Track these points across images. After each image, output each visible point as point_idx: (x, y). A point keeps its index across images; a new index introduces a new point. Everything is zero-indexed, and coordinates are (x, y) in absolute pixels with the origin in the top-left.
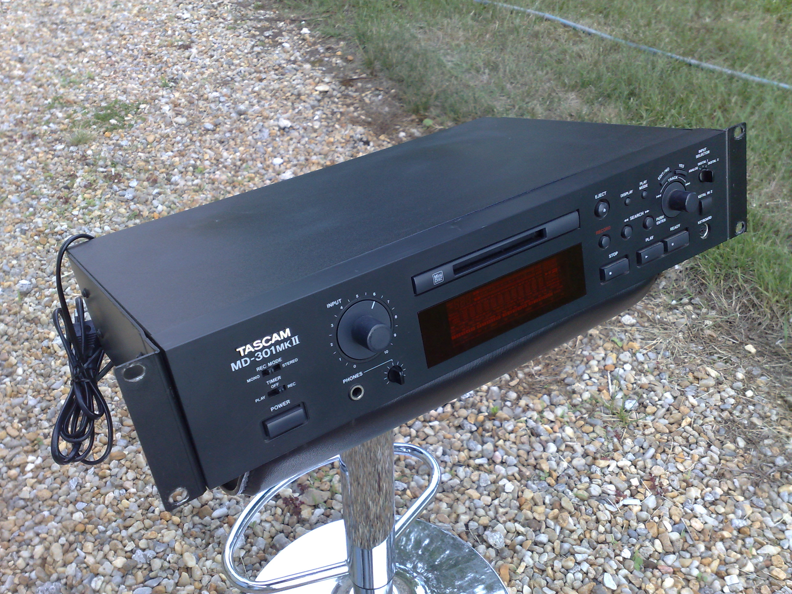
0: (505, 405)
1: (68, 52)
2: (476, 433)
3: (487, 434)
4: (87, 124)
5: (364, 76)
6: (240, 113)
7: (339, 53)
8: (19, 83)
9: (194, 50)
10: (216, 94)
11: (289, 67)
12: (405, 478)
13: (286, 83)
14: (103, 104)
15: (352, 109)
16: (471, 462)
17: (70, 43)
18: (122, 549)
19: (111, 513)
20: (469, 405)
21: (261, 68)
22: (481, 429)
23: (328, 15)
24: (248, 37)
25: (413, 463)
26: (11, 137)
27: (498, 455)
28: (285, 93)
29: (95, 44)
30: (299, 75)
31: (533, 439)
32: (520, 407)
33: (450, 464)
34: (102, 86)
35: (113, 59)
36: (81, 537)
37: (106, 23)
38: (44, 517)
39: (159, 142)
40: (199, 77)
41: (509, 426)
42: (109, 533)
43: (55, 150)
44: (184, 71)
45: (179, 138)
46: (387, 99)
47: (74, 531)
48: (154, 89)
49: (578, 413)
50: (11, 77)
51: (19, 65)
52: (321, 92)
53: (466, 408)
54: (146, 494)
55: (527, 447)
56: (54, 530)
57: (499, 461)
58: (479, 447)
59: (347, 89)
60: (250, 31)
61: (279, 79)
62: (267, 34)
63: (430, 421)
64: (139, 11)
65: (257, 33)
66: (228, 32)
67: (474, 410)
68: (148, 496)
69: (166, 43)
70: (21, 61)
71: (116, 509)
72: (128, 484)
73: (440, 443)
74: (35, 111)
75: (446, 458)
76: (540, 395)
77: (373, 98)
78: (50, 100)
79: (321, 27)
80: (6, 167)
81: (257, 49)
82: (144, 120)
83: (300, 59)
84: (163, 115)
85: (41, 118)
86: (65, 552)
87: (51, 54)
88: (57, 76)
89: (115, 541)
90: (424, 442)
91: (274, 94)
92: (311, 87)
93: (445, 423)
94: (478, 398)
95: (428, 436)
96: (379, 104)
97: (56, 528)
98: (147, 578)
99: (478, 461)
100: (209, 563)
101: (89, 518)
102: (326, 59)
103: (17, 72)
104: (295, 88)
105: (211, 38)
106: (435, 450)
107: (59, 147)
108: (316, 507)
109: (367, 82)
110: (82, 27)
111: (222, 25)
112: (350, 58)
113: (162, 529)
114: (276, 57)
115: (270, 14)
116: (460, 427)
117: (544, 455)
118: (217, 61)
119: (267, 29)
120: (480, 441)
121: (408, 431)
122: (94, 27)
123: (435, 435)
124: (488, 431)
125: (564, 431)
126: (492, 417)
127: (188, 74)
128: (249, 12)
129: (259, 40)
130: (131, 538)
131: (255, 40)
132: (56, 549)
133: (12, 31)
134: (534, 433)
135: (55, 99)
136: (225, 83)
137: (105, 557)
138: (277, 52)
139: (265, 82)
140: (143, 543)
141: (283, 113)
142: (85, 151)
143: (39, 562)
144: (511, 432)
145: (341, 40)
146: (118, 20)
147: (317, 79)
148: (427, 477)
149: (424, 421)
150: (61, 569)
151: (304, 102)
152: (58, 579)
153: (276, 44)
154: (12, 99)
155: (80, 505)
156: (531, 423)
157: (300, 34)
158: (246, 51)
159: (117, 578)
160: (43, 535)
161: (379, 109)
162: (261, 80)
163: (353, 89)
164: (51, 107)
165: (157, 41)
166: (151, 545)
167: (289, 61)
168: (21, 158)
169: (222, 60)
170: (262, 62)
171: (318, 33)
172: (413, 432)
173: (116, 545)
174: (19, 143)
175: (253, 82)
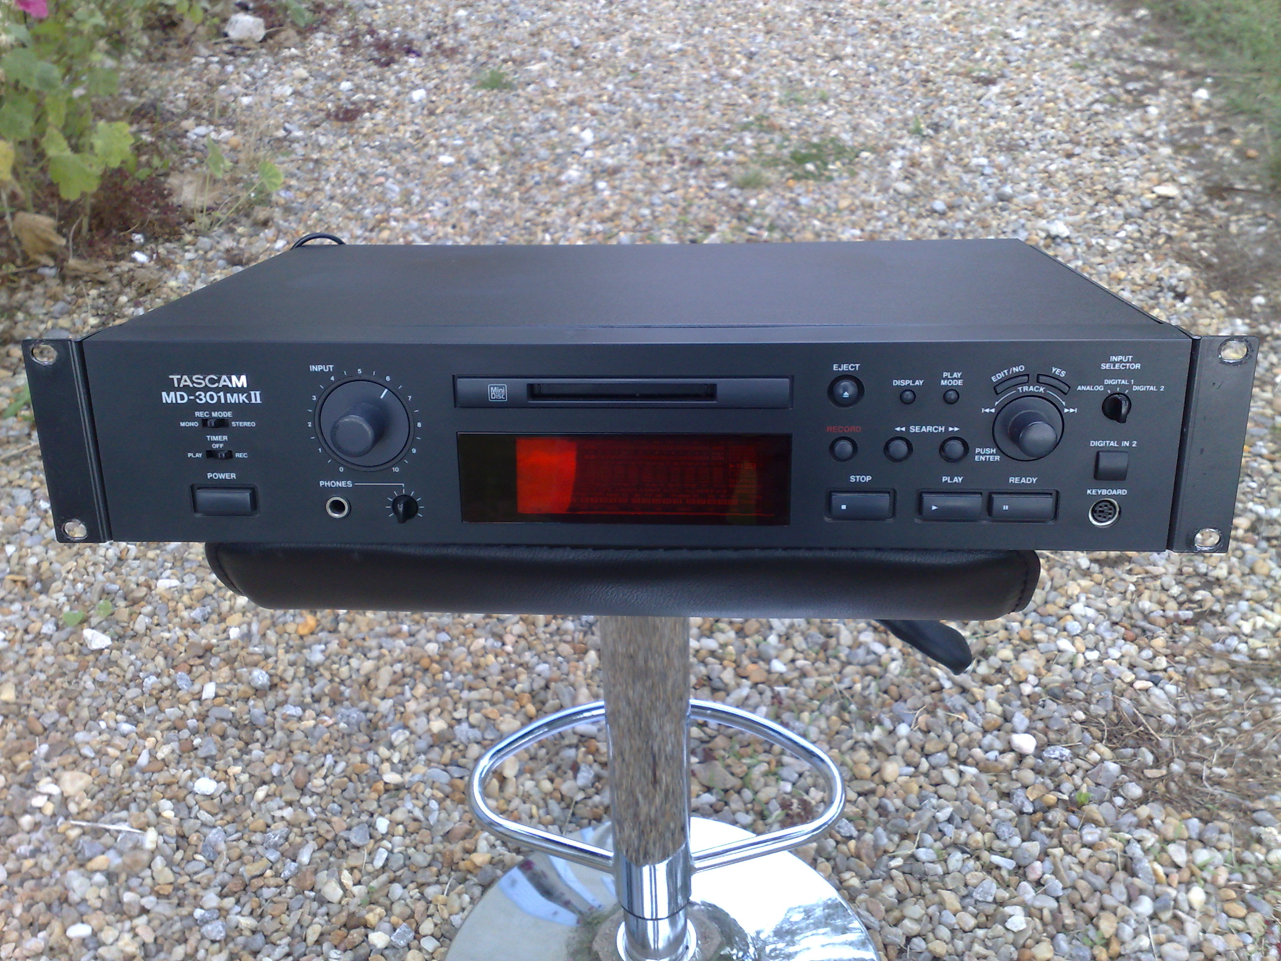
0: (1111, 801)
1: (819, 57)
2: (1026, 818)
3: (1044, 828)
4: (773, 162)
5: (1258, 187)
6: (1002, 198)
7: (1237, 141)
8: (728, 86)
9: (995, 89)
10: (984, 161)
11: (1132, 145)
12: (862, 822)
13: (1107, 170)
14: (815, 140)
15: (1194, 235)
16: (985, 855)
17: (829, 45)
18: (450, 713)
19: (468, 663)
20: (1048, 772)
21: (1083, 139)
22: (1039, 815)
23: (1255, 75)
24: (1097, 85)
25: (891, 808)
26: (671, 156)
27: (1037, 868)
28: (1093, 184)
29: (861, 51)
30: (1142, 161)
31: (1121, 875)
32: (1135, 815)
33: (947, 840)
34: (830, 113)
35: (872, 78)
36: (419, 673)
37: (897, 25)
38: (400, 631)
39: (852, 212)
40: (976, 130)
41: (1091, 834)
42: (450, 685)
43: (712, 188)
44: (960, 117)
45: (884, 213)
46: (1271, 235)
47: (416, 663)
48: (899, 133)
49: (1237, 876)
50: (723, 76)
51: (744, 62)
52: (1159, 197)
53: (1038, 771)
54: (522, 661)
55: (1099, 882)
56: (398, 651)
57: (1033, 876)
58: (1017, 841)
59: (1211, 201)
60: (1106, 76)
61: (1102, 161)
62: (1131, 86)
63: (965, 763)
64: (954, 18)
65: (1116, 82)
66: (1070, 72)
67: (1048, 781)
68: (521, 665)
69: (962, 70)
70: (751, 56)
71: (475, 661)
72: (509, 639)
73: (958, 803)
74: (723, 129)
75: (949, 829)
76: (1187, 814)
77: (1248, 228)
78: (751, 118)
79: (1233, 94)
80: (640, 195)
81: (1098, 107)
82: (853, 174)
83: (1161, 136)
84: (884, 176)
85: (724, 140)
86: (393, 683)
87: (795, 55)
88: (782, 87)
89: (448, 699)
90: (932, 789)
91: (1077, 181)
92: (1147, 185)
93: (985, 778)
94: (1069, 767)
95: (944, 782)
96: (1252, 239)
97: (402, 650)
98: (454, 763)
99: (996, 859)
100: (529, 785)
101: (442, 656)
102: (1208, 147)
103: (736, 72)
104: (1118, 180)
105: (1035, 77)
106: (939, 808)
107: (721, 185)
108: (709, 790)
109: (1256, 200)
110: (859, 25)
111: (1067, 59)
112: (1252, 153)
113: (508, 712)
114: (1121, 124)
115: (1163, 56)
116: (1007, 795)
117: (1122, 910)
118: (1021, 112)
119: (1137, 78)
120: (1026, 833)
121: (916, 760)
122: (876, 26)
123: (957, 787)
124: (1049, 824)
125: (1188, 891)
126: (1073, 806)
127: (964, 121)
128: (1127, 47)
129: (1112, 94)
130: (468, 705)
131: (1104, 92)
132: (385, 675)
133: (766, 13)
134: (1129, 867)
135: (760, 119)
136: (1011, 148)
137: (428, 712)
138: (1129, 118)
139: (1075, 160)
140: (475, 718)
141: (1070, 214)
142: (747, 199)
143: (362, 679)
144: (1090, 846)
145: (1256, 120)
146: (916, 24)
147: (1167, 175)
148: (896, 838)
149: (956, 758)
150: (376, 700)
151: (1120, 205)
152: (366, 711)
153: (1138, 104)
154: (708, 107)
155: (444, 637)
156: (1136, 850)
157: (1190, 97)
158: (1078, 106)
159: (422, 744)
160: (385, 651)
161: (1246, 249)
162: (1069, 156)
163: (1223, 204)
164: (746, 127)
165: (951, 64)
166: (483, 725)
167: (1140, 137)
168: (666, 187)
169: (1030, 113)
170: (1093, 127)
171: (1219, 101)
172: (925, 765)
173: (446, 703)
174: (676, 167)
175: (1054, 156)
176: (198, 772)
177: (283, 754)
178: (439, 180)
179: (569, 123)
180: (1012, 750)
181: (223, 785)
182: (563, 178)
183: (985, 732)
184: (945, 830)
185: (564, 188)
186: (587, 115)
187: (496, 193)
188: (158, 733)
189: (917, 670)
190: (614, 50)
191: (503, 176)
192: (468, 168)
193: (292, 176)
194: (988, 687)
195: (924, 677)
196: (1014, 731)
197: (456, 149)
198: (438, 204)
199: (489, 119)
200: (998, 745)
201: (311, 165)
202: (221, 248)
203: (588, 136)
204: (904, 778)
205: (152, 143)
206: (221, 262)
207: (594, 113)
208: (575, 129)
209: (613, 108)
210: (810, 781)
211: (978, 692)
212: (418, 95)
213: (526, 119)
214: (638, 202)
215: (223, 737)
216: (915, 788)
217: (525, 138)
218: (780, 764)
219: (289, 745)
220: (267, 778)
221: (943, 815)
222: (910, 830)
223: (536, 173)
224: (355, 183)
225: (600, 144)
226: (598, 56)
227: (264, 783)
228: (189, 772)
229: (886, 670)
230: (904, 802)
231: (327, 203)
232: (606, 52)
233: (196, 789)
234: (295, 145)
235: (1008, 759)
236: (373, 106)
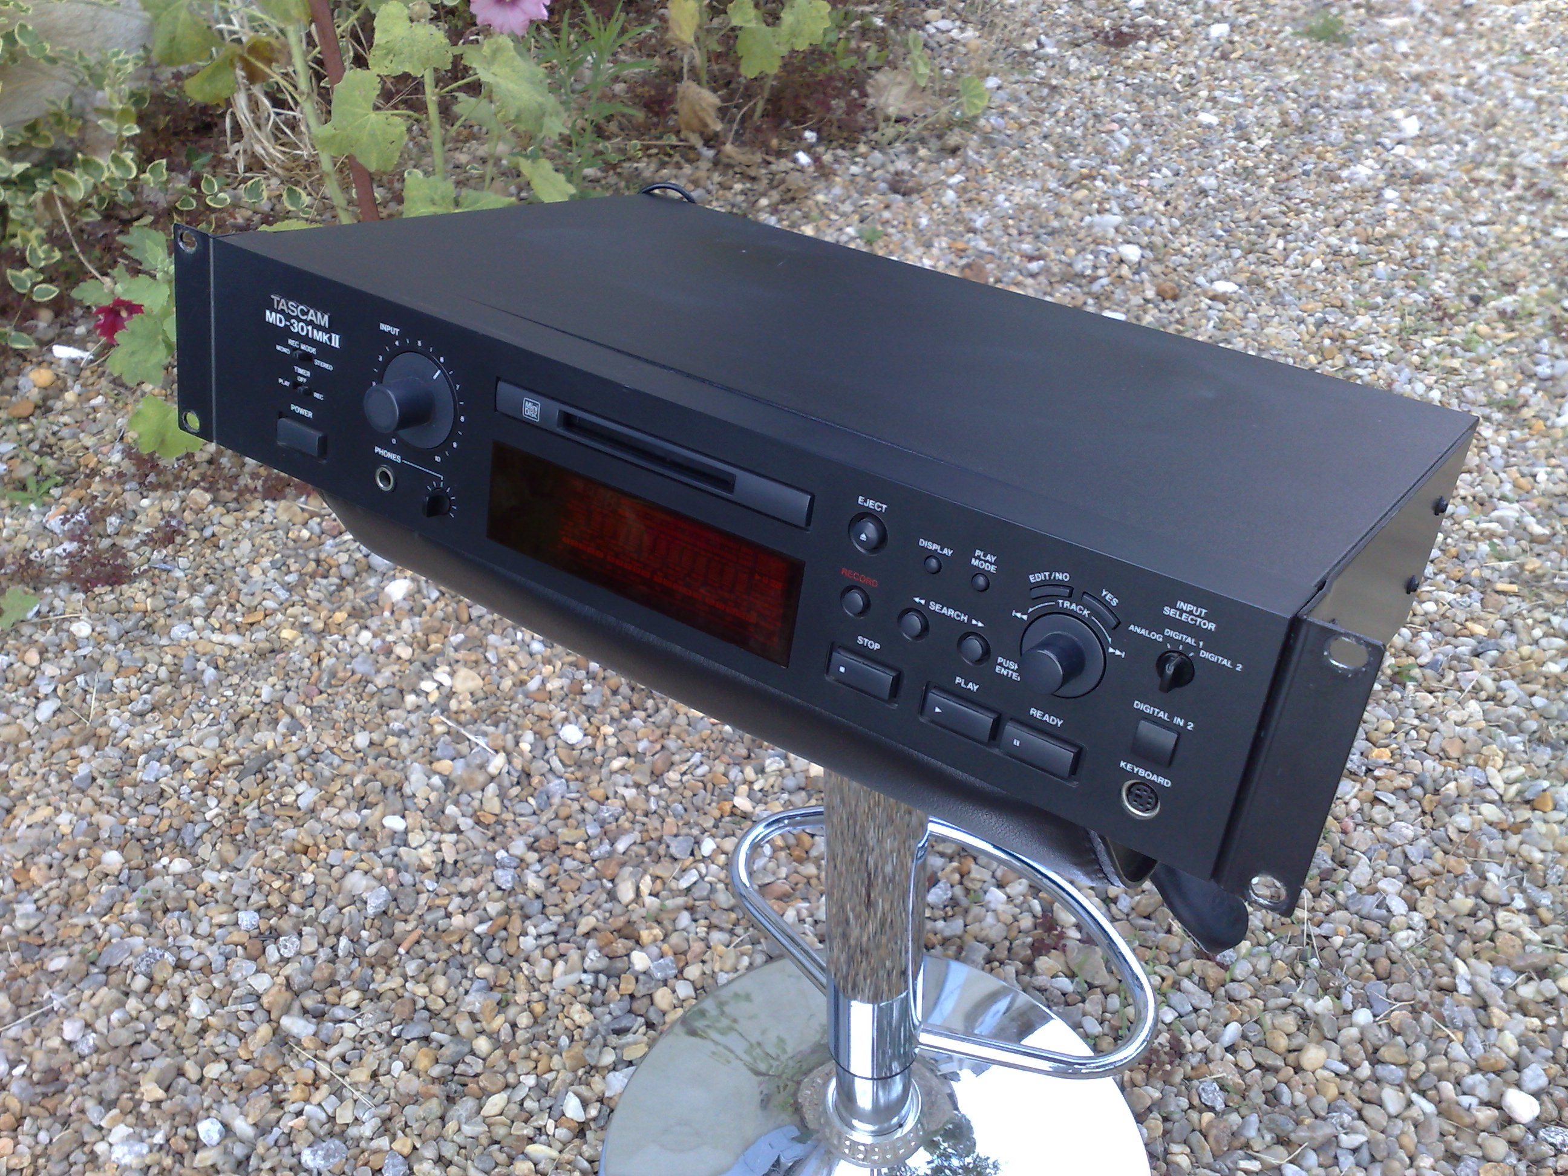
12: (1237, 1098)
25: (1286, 1100)
63: (1423, 1093)
73: (1379, 1136)
90: (1357, 1103)
93: (1438, 1124)
95: (1380, 1103)
106: (1349, 1130)
108: (1072, 975)
121: (1357, 1059)
123: (1392, 1117)
148: (1268, 1137)
149: (1414, 1082)
172: (1365, 1070)
174: (1510, 194)
176: (572, 718)
177: (658, 732)
178: (1184, 141)
179: (1395, 103)
180: (1500, 1108)
181: (589, 740)
182: (1345, 173)
183: (1476, 1069)
184: (1341, 1159)
185: (1338, 187)
186: (1428, 98)
187: (1247, 174)
188: (559, 664)
189: (1437, 954)
190: (1515, 19)
191: (1269, 155)
192: (1231, 134)
193: (1015, 99)
194: (1518, 1016)
195: (1440, 966)
196: (1518, 1085)
197: (1227, 107)
198: (1164, 170)
199: (1292, 77)
200: (1483, 1092)
201: (1045, 91)
202: (891, 169)
203: (1411, 126)
204: (1326, 1074)
205: (883, 29)
206: (883, 186)
207: (1438, 97)
208: (1398, 114)
209: (1470, 95)
210: (1202, 1021)
211: (1498, 1014)
212: (1219, 30)
213: (1340, 88)
214: (1429, 228)
215: (615, 692)
216: (1332, 1091)
217: (1325, 111)
218: (1176, 986)
219: (669, 727)
220: (632, 751)
221: (1347, 1141)
222: (1293, 1136)
223: (1313, 158)
224: (1084, 125)
225: (1423, 140)
226: (1488, 23)
227: (628, 755)
228: (564, 713)
229: (1391, 937)
230: (1308, 1101)
231: (1037, 141)
232: (1503, 20)
233: (561, 733)
234: (1041, 64)
235: (1485, 1115)
236: (1157, 33)
